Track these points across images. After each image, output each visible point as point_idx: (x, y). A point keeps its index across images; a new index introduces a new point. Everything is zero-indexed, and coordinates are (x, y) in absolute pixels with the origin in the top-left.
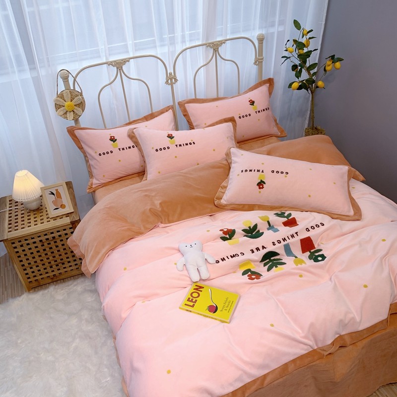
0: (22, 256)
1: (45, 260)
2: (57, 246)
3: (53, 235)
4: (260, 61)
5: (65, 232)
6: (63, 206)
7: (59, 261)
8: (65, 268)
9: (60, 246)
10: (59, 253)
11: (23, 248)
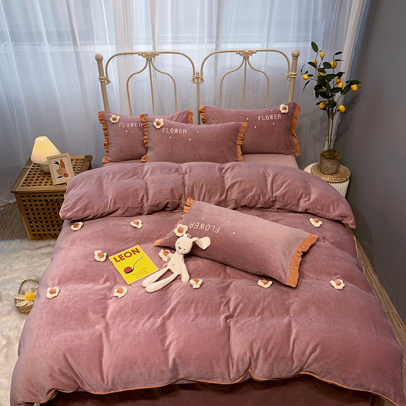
0: (30, 210)
1: (48, 218)
4: (293, 77)
11: (30, 203)
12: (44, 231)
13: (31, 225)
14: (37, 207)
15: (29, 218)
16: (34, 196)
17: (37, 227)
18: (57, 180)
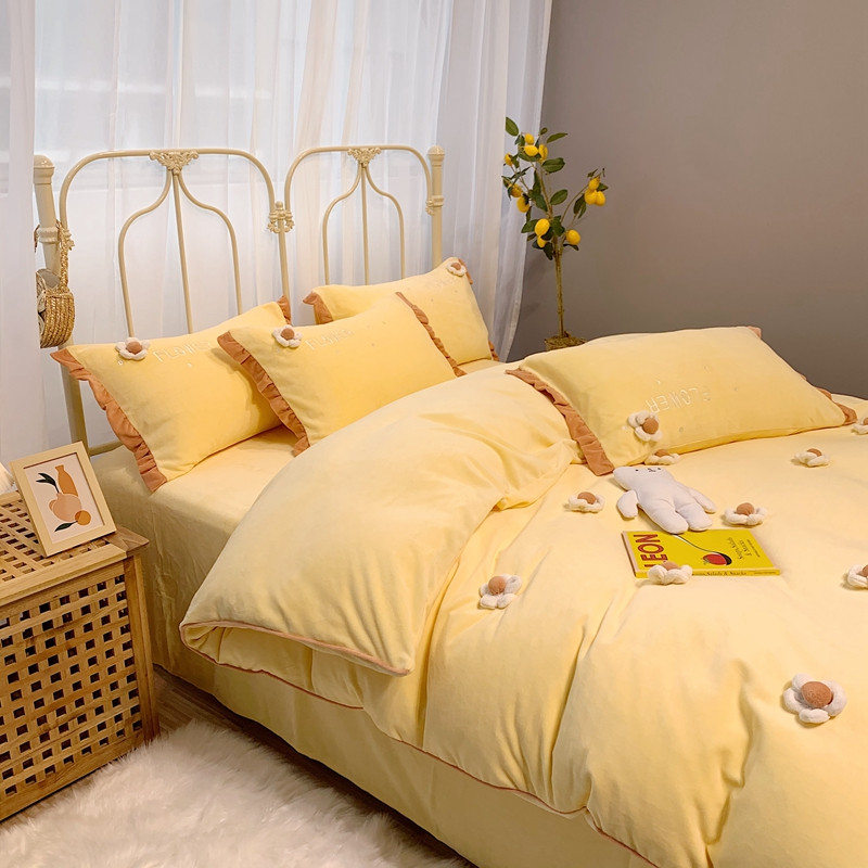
1: (30, 709)
2: (72, 652)
3: (66, 609)
4: (439, 204)
5: (102, 594)
6: (83, 518)
7: (71, 709)
8: (84, 735)
9: (82, 648)
10: (76, 677)
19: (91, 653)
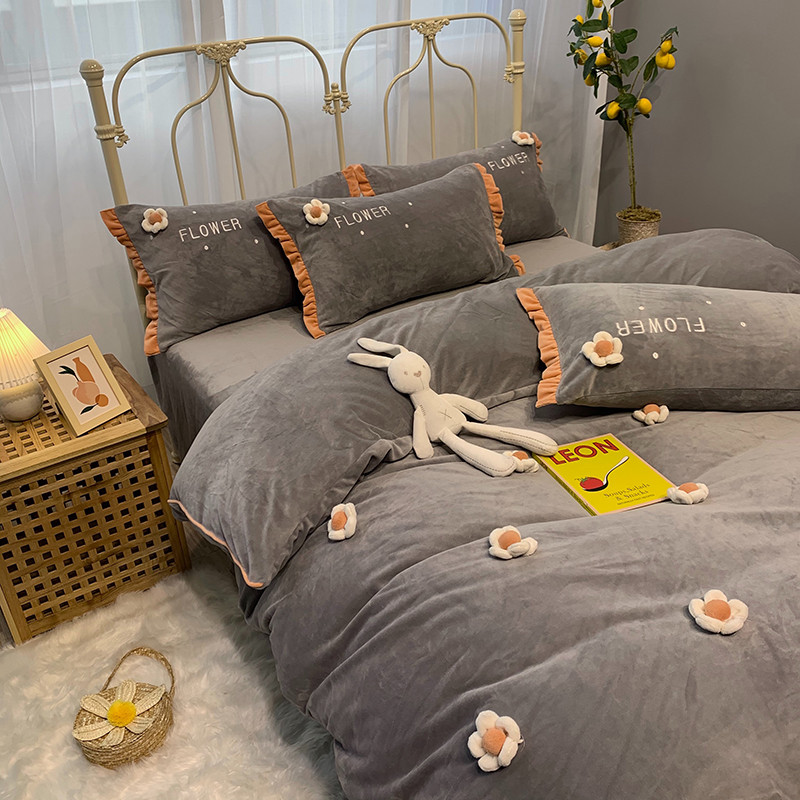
0: (12, 538)
1: (73, 546)
2: (106, 505)
3: (96, 471)
5: (128, 460)
6: (102, 400)
7: (109, 548)
8: (123, 568)
9: (114, 502)
11: (14, 515)
12: (60, 593)
13: (19, 588)
14: (35, 523)
15: (13, 568)
16: (25, 488)
17: (39, 587)
18: (81, 422)
19: (123, 506)
